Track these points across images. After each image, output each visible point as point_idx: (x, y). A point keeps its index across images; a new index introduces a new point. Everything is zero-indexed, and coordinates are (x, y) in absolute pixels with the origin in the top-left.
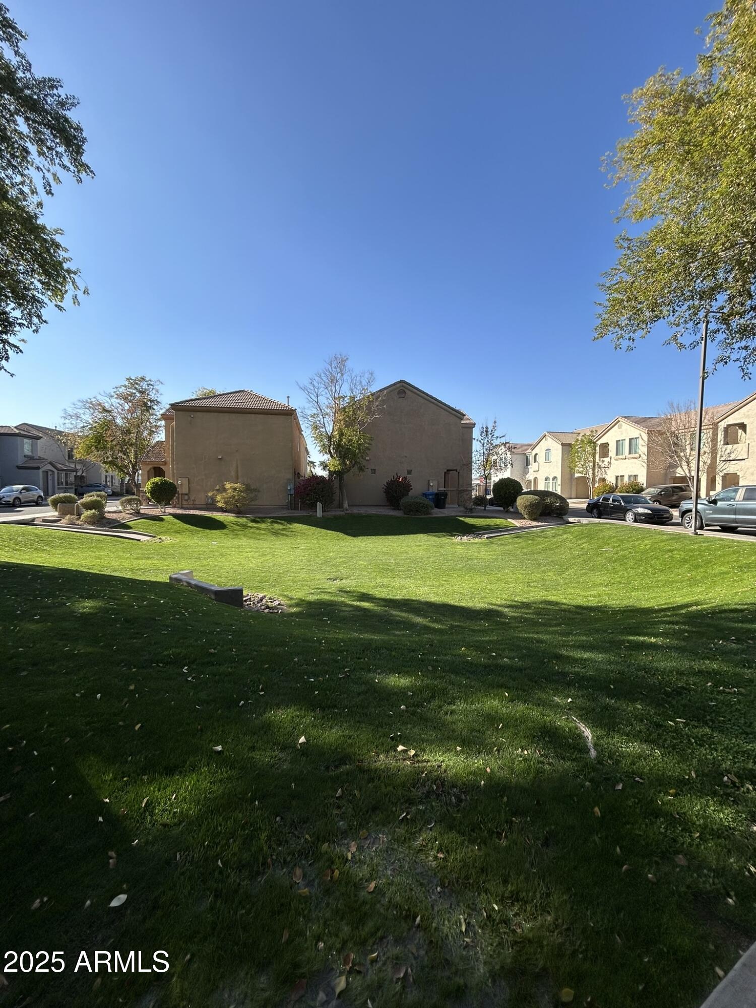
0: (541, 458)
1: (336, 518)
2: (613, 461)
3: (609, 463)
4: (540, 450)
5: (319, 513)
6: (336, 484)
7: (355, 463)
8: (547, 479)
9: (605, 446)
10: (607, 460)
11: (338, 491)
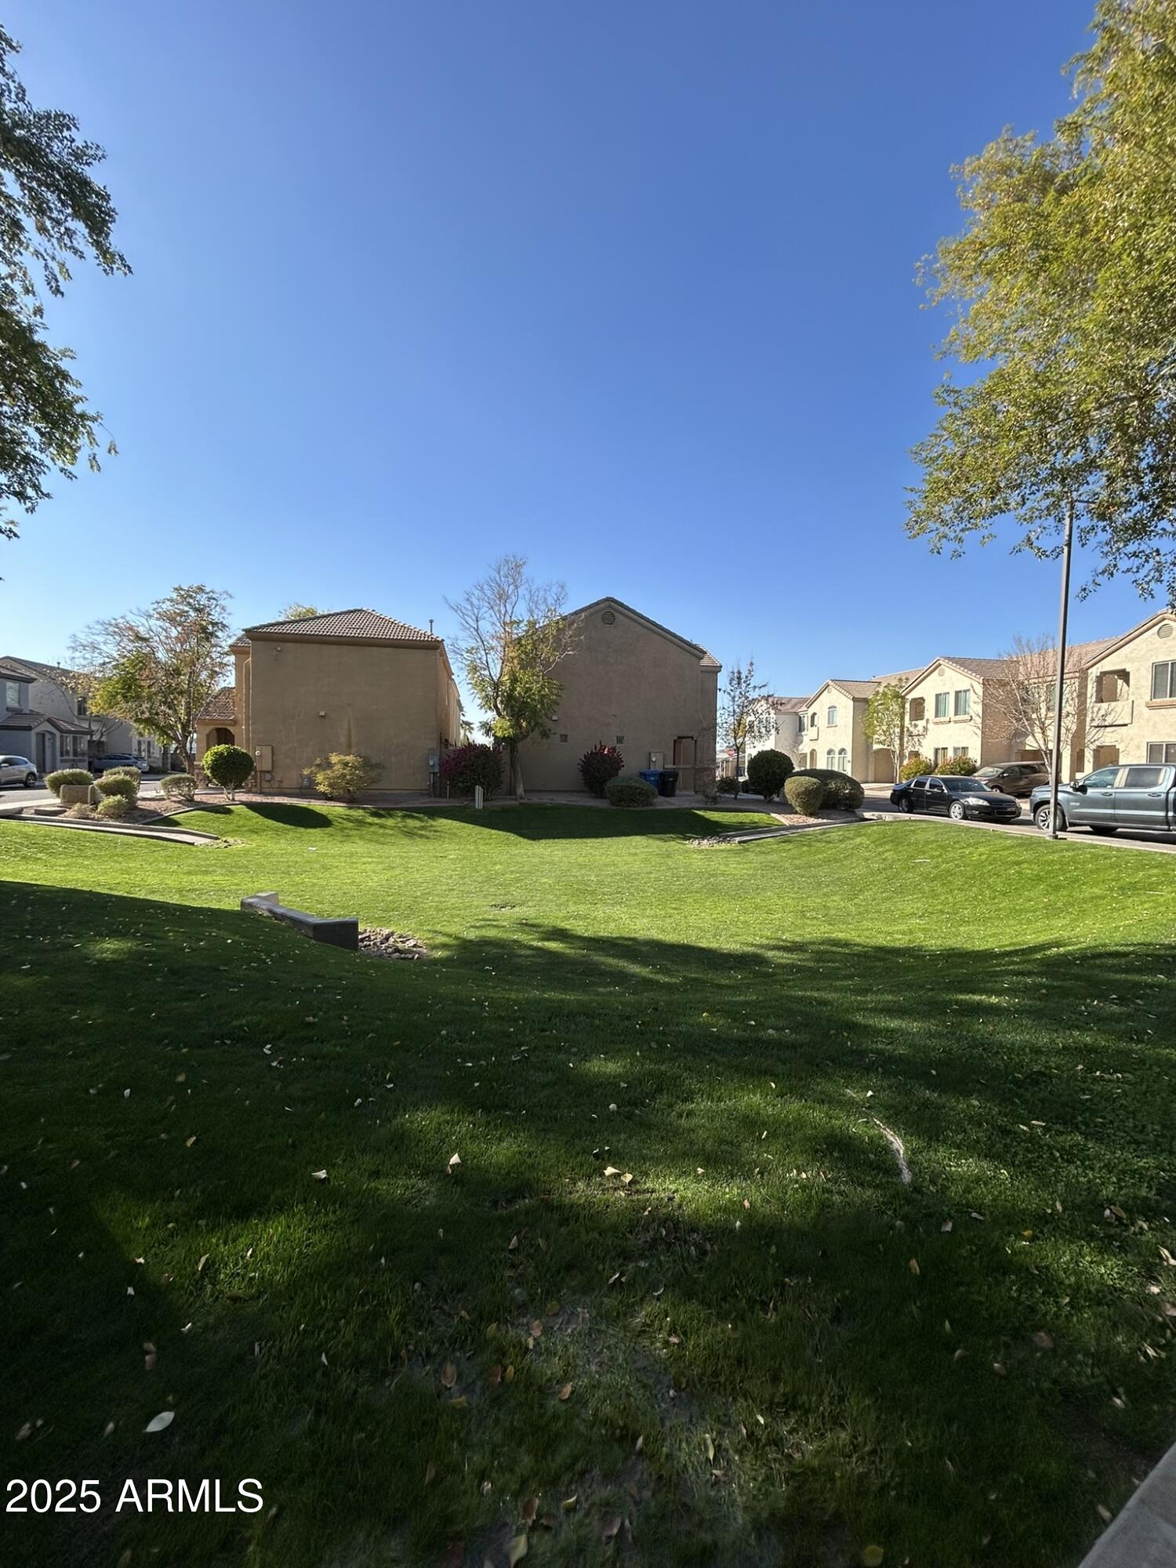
0: (822, 721)
1: (505, 810)
2: (931, 726)
3: (926, 729)
4: (820, 707)
5: (479, 803)
6: (506, 757)
7: (535, 724)
8: (830, 752)
9: (919, 703)
10: (921, 723)
11: (508, 768)
